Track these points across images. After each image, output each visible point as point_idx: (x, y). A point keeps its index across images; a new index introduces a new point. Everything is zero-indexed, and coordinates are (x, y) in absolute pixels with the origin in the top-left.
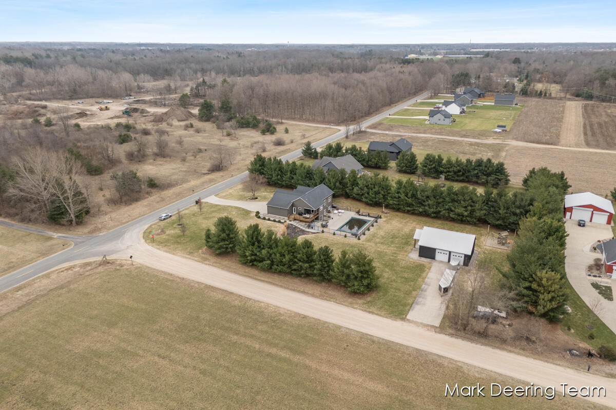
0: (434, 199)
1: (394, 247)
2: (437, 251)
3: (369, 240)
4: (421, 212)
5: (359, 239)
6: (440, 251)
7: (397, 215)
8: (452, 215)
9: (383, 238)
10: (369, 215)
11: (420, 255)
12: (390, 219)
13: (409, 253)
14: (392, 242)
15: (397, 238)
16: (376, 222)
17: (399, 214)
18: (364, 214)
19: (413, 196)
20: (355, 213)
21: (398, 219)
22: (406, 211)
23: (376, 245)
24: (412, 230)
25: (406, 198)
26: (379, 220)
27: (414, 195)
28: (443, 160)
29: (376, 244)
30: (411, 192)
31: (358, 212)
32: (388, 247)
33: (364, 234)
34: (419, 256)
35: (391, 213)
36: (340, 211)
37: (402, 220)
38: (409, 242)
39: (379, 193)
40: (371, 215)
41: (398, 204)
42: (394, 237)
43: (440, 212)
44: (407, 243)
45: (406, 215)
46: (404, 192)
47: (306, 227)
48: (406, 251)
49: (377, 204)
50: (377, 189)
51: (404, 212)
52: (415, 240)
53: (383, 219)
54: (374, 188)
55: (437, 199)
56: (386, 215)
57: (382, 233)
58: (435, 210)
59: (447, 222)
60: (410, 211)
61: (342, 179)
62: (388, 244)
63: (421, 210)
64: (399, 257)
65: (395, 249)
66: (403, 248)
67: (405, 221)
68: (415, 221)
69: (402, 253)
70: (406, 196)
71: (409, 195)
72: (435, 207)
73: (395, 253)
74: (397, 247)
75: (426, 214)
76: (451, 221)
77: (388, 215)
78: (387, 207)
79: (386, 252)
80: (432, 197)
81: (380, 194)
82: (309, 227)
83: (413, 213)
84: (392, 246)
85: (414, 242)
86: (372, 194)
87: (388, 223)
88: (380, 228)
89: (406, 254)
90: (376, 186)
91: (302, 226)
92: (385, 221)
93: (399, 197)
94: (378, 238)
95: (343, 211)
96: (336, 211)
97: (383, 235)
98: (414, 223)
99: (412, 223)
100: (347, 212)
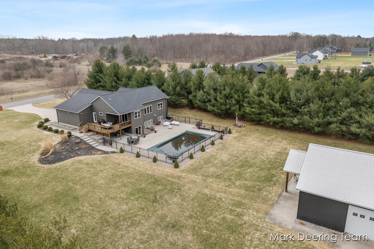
0: (320, 102)
1: (240, 187)
2: (351, 210)
3: (194, 170)
4: (295, 125)
5: (177, 166)
6: (360, 212)
7: (257, 130)
8: (354, 128)
9: (224, 164)
10: (213, 128)
11: (302, 216)
12: (245, 135)
13: (272, 205)
14: (239, 176)
15: (250, 166)
16: (221, 138)
17: (260, 128)
18: (206, 128)
19: (283, 100)
20: (194, 126)
21: (257, 134)
22: (271, 123)
23: (205, 180)
24: (280, 152)
25: (272, 102)
26: (226, 137)
27: (284, 98)
28: (320, 72)
29: (206, 176)
30: (280, 93)
31: (199, 125)
32: (229, 186)
33: (191, 157)
34: (298, 217)
35: (248, 127)
36: (173, 122)
37: (263, 137)
38: (273, 176)
39: (232, 97)
40: (215, 129)
41: (260, 114)
42: (245, 164)
43: (330, 123)
44: (269, 179)
45: (270, 130)
46: (268, 94)
47: (100, 144)
48: (265, 200)
49: (227, 115)
50: (228, 90)
51: (268, 125)
52: (288, 173)
53: (234, 134)
54: (225, 90)
55: (326, 102)
56: (239, 129)
57: (224, 157)
58: (321, 121)
59: (342, 142)
60: (277, 123)
61: (186, 83)
62: (230, 180)
63: (296, 121)
64: (246, 218)
65: (243, 192)
66: (260, 190)
67: (268, 138)
68: (285, 139)
69: (256, 205)
70: (273, 99)
71: (277, 97)
72: (321, 114)
73: (239, 204)
74: (247, 188)
75: (304, 128)
76: (350, 140)
77: (244, 129)
78: (243, 118)
79: (220, 199)
80: (317, 99)
81: (233, 99)
82: (105, 142)
83: (282, 127)
84: (238, 183)
85: (284, 176)
86: (220, 98)
87: (239, 140)
88: (224, 148)
89: (264, 207)
90: (226, 87)
91: (95, 140)
92: (236, 138)
93: (261, 102)
94: (214, 165)
95: (177, 123)
96: (167, 123)
97: (226, 159)
98: (285, 142)
99: (280, 142)
100: (185, 124)
